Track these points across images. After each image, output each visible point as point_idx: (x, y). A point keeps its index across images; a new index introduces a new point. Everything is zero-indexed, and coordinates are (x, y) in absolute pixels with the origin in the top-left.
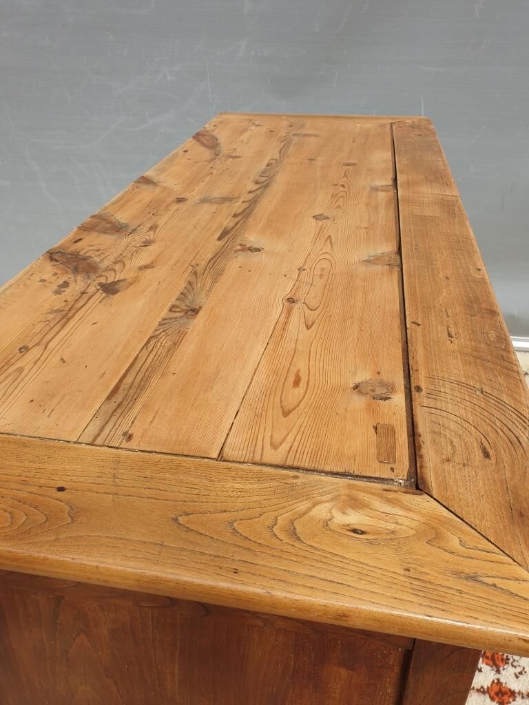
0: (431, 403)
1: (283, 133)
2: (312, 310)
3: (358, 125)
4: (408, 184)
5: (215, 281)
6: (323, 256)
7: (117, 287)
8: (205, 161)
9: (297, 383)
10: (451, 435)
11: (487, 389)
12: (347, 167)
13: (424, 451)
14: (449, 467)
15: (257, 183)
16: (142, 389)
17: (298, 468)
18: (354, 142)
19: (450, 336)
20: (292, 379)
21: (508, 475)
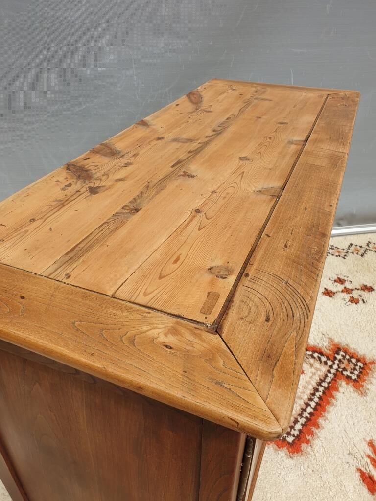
0: (250, 285)
1: (248, 97)
2: (207, 219)
3: (304, 94)
4: (316, 141)
5: (158, 193)
6: (232, 185)
7: (98, 190)
8: (187, 113)
9: (176, 261)
10: (252, 305)
11: (291, 282)
12: (280, 125)
13: (230, 311)
14: (241, 322)
15: (214, 131)
16: (87, 252)
17: (153, 309)
18: (294, 107)
19: (286, 246)
20: (175, 258)
21: (275, 333)
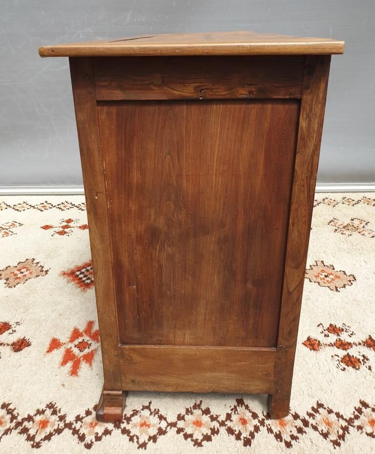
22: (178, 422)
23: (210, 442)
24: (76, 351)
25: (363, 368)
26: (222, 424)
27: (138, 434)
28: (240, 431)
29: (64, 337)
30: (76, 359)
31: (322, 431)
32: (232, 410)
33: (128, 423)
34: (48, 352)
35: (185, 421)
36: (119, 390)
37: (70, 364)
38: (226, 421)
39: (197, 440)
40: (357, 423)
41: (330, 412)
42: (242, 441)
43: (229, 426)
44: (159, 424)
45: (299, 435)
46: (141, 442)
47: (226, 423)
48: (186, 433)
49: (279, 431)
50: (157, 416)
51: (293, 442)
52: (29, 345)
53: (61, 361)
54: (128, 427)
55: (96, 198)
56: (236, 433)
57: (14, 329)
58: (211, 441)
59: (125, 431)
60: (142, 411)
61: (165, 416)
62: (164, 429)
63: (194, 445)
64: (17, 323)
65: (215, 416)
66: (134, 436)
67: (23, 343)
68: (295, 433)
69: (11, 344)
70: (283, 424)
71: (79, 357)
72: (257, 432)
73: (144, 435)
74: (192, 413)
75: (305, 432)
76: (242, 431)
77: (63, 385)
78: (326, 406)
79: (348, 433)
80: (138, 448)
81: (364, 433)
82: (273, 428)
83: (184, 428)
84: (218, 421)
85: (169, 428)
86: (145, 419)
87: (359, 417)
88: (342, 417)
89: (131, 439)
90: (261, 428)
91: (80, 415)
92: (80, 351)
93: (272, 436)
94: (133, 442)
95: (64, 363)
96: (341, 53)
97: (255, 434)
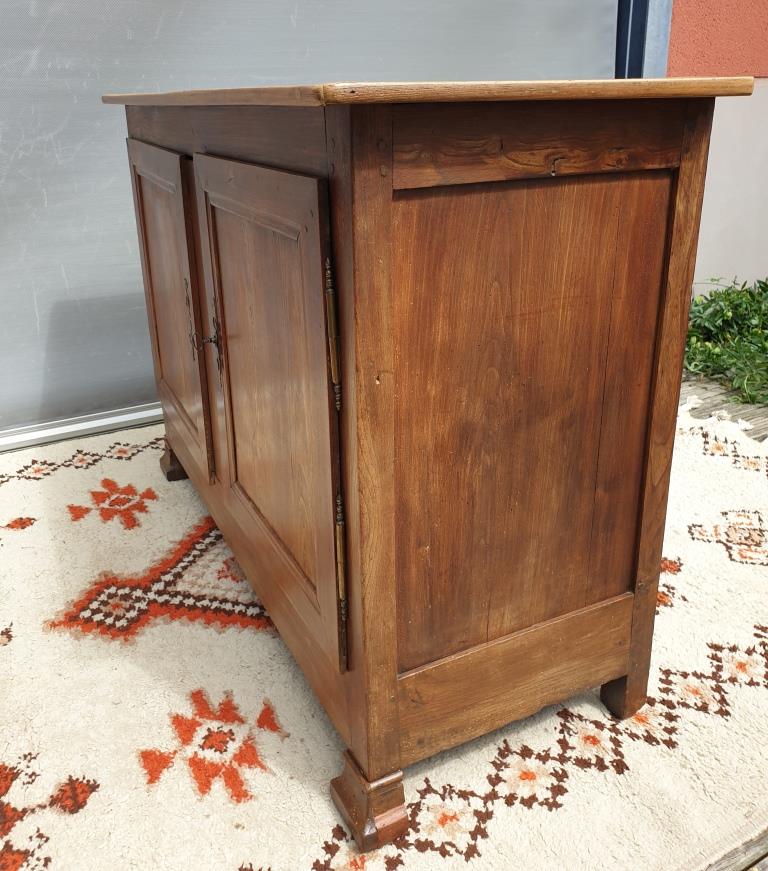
22: (497, 788)
23: (566, 794)
24: (210, 755)
25: (676, 601)
26: (562, 759)
27: (449, 839)
28: (596, 756)
29: (165, 740)
30: (224, 770)
31: (696, 704)
32: (562, 732)
33: (417, 831)
34: (151, 781)
35: (505, 781)
36: (395, 771)
37: (218, 785)
38: (565, 752)
39: (546, 799)
40: (725, 675)
41: (685, 675)
42: (612, 768)
43: (574, 757)
44: (469, 805)
45: (673, 724)
46: (463, 848)
47: (567, 755)
48: (522, 798)
49: (646, 731)
50: (454, 795)
51: (674, 737)
52: (93, 787)
53: (195, 785)
54: (423, 836)
55: (378, 383)
56: (594, 761)
57: (30, 771)
58: (566, 791)
59: (423, 846)
60: (423, 801)
61: (469, 790)
62: (484, 810)
63: (550, 810)
64: (25, 756)
65: (543, 754)
66: (443, 845)
67: (74, 789)
68: (667, 724)
69: (48, 804)
70: (642, 720)
71: (228, 763)
72: (621, 746)
73: (458, 835)
74: (507, 766)
75: (678, 716)
76: (601, 756)
77: (237, 826)
78: (674, 671)
79: (726, 693)
80: (467, 859)
81: (743, 685)
82: (634, 731)
83: (512, 792)
84: (554, 758)
85: (489, 804)
86: (441, 811)
87: (722, 667)
88: (702, 676)
89: (444, 853)
90: (619, 737)
91: (318, 861)
92: (221, 753)
93: (641, 743)
94: (451, 855)
95: (204, 787)
96: (750, 94)
97: (620, 749)
